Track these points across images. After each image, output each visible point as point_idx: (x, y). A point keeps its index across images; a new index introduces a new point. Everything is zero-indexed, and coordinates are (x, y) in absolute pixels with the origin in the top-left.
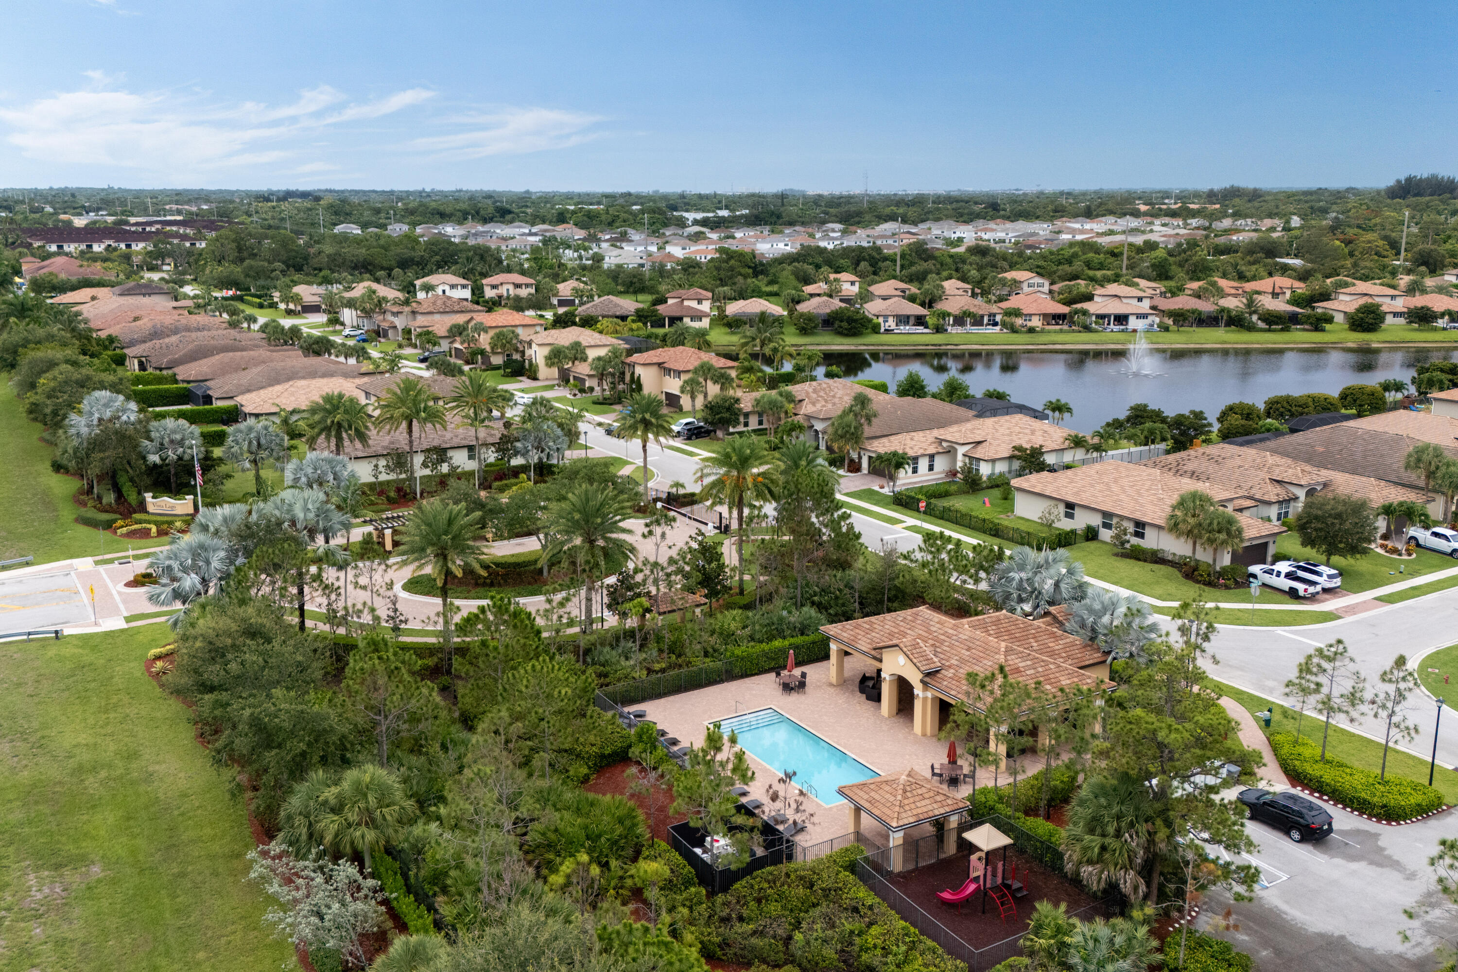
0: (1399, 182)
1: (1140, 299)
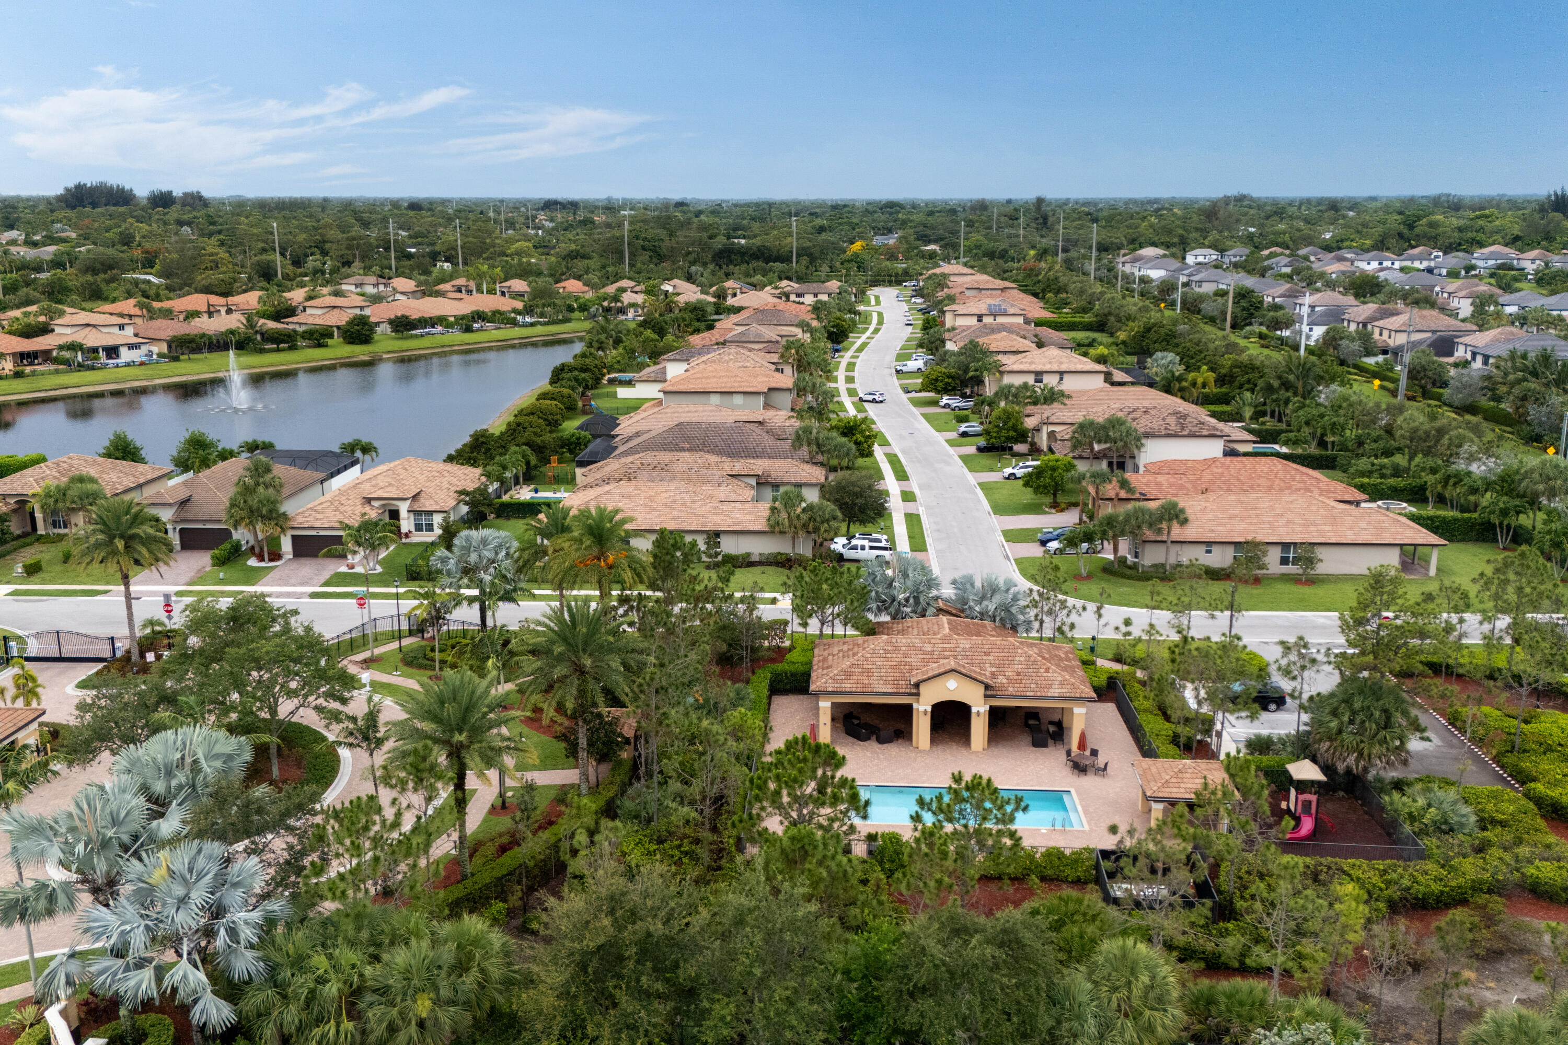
0: (67, 190)
1: (121, 327)
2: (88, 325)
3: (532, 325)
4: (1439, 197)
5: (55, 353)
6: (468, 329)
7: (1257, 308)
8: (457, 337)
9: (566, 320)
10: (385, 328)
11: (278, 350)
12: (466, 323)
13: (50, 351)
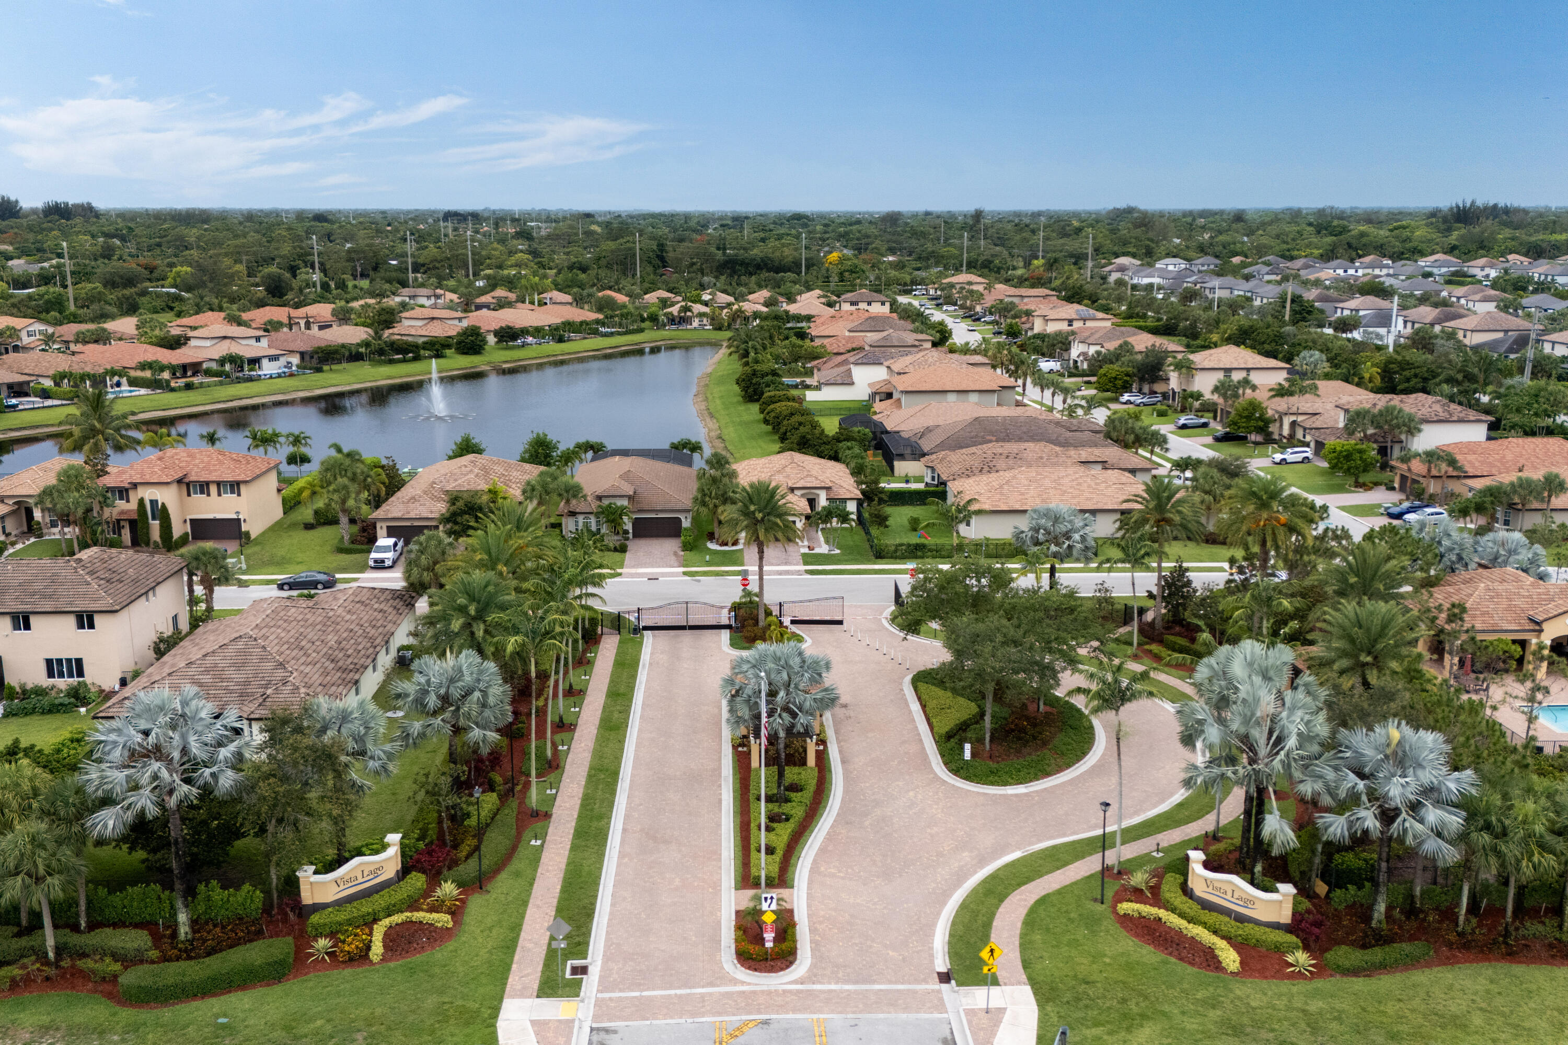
1: (258, 339)
2: (225, 338)
3: (612, 334)
4: (1324, 210)
5: (205, 366)
6: (561, 340)
7: (1309, 312)
8: (553, 347)
9: (641, 330)
10: (491, 339)
11: (404, 361)
12: (559, 333)
13: (200, 363)
